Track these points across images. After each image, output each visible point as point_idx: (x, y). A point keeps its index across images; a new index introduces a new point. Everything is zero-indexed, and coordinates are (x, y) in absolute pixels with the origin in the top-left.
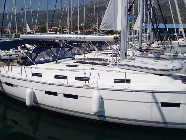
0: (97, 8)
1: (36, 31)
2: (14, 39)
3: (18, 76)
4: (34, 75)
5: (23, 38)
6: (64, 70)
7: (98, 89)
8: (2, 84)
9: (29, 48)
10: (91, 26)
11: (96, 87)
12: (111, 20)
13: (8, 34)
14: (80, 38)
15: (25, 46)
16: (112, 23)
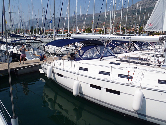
0: (139, 10)
1: (83, 31)
2: (66, 37)
3: (68, 68)
4: (81, 69)
5: (73, 37)
6: (109, 67)
7: (140, 88)
8: (55, 74)
9: (77, 46)
10: (132, 27)
11: (139, 86)
12: (158, 21)
13: (62, 33)
14: (124, 38)
15: (74, 44)
16: (158, 24)
